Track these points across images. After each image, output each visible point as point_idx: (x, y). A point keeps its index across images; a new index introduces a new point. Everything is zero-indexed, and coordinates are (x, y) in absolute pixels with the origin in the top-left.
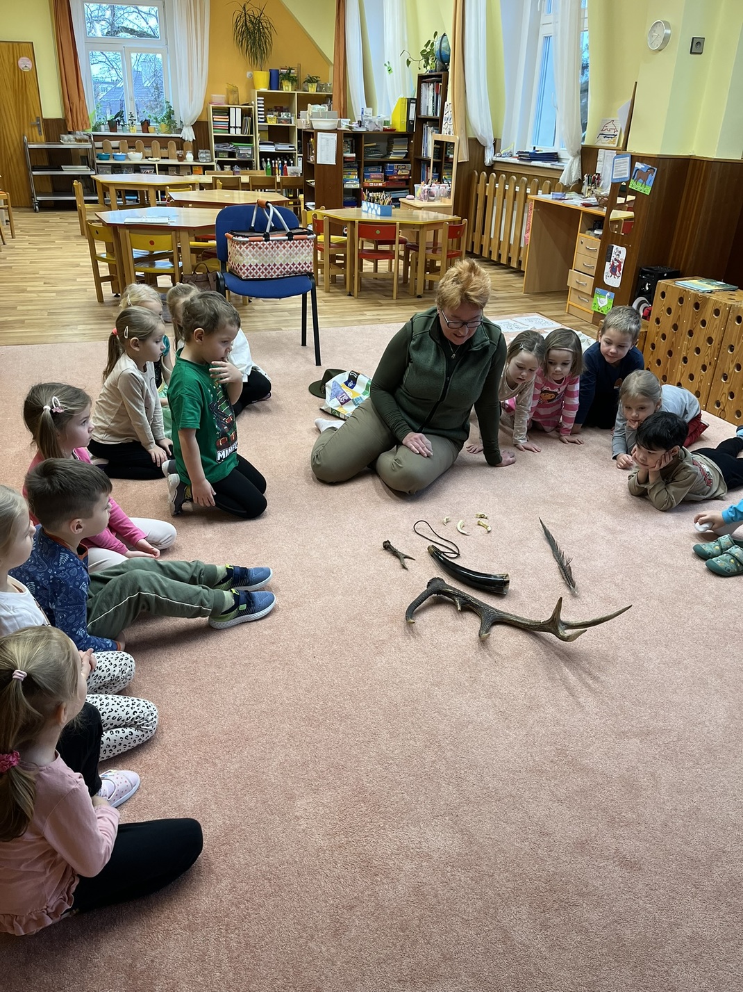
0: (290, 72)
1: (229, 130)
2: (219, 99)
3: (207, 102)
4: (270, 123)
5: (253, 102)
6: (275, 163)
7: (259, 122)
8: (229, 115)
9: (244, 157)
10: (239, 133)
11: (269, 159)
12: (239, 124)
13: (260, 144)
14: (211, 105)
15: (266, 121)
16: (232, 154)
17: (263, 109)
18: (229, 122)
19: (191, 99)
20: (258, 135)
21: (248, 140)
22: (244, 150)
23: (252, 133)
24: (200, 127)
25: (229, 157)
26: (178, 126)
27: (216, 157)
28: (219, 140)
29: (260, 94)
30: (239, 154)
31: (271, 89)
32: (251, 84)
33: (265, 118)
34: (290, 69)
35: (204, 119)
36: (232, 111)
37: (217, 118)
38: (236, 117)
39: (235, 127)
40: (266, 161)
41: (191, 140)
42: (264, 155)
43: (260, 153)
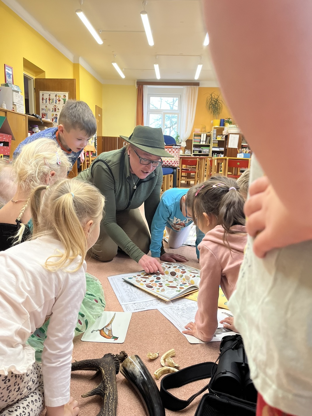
0: (229, 120)
1: (200, 142)
2: (198, 131)
3: (193, 131)
4: (218, 139)
5: (212, 132)
6: (219, 155)
7: (213, 139)
8: (201, 137)
9: (205, 153)
10: (204, 143)
11: (216, 154)
12: (205, 140)
13: (213, 147)
14: (194, 133)
15: (216, 139)
16: (200, 152)
17: (216, 134)
18: (200, 139)
19: (186, 131)
20: (212, 144)
21: (208, 146)
22: (205, 150)
23: (210, 143)
24: (189, 142)
25: (199, 153)
26: (180, 142)
27: (193, 153)
28: (196, 146)
29: (215, 128)
30: (203, 152)
31: (220, 126)
32: (212, 125)
33: (216, 137)
35: (191, 139)
36: (202, 135)
37: (195, 138)
38: (203, 137)
39: (203, 141)
41: (184, 146)
42: (214, 152)
43: (212, 151)
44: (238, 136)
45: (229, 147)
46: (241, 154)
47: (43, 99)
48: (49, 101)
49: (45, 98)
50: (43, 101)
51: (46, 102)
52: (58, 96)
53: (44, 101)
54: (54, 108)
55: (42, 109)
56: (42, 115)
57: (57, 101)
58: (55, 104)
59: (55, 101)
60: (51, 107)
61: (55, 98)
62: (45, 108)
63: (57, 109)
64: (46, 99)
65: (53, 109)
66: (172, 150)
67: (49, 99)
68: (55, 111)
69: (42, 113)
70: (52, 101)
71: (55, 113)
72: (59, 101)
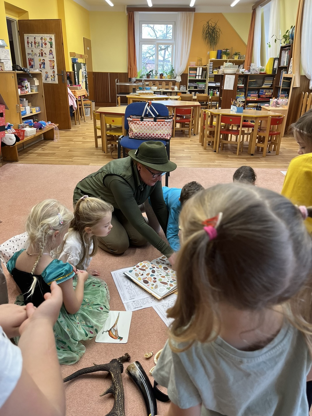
0: (227, 51)
1: (196, 77)
2: (193, 64)
3: (188, 64)
4: (214, 74)
5: (208, 65)
6: (215, 91)
7: (209, 73)
8: (196, 71)
9: (201, 89)
10: (200, 78)
11: (212, 89)
12: (200, 74)
13: (209, 83)
14: (189, 67)
15: (213, 73)
16: (196, 87)
17: (212, 68)
18: (196, 73)
19: (181, 64)
20: (208, 79)
21: (204, 81)
22: (201, 85)
23: (206, 78)
24: (184, 76)
25: (194, 89)
26: (175, 76)
27: (189, 88)
28: (191, 81)
29: (211, 61)
30: (199, 87)
31: (217, 59)
32: (209, 57)
33: (213, 71)
34: (227, 50)
35: (186, 73)
36: (198, 69)
37: (191, 72)
38: (199, 71)
39: (199, 76)
40: (211, 90)
41: (179, 81)
42: (210, 88)
43: (208, 87)
44: (234, 77)
45: (224, 89)
46: (234, 106)
47: (28, 43)
48: (35, 45)
49: (30, 42)
50: (28, 45)
51: (32, 46)
52: (43, 39)
53: (30, 45)
54: (41, 53)
55: (29, 54)
56: (29, 60)
57: (43, 44)
58: (41, 48)
59: (41, 45)
60: (37, 51)
61: (40, 41)
62: (31, 53)
63: (43, 53)
64: (32, 42)
65: (39, 53)
66: (164, 123)
67: (35, 43)
68: (42, 55)
69: (29, 58)
70: (37, 45)
71: (42, 58)
72: (46, 44)
